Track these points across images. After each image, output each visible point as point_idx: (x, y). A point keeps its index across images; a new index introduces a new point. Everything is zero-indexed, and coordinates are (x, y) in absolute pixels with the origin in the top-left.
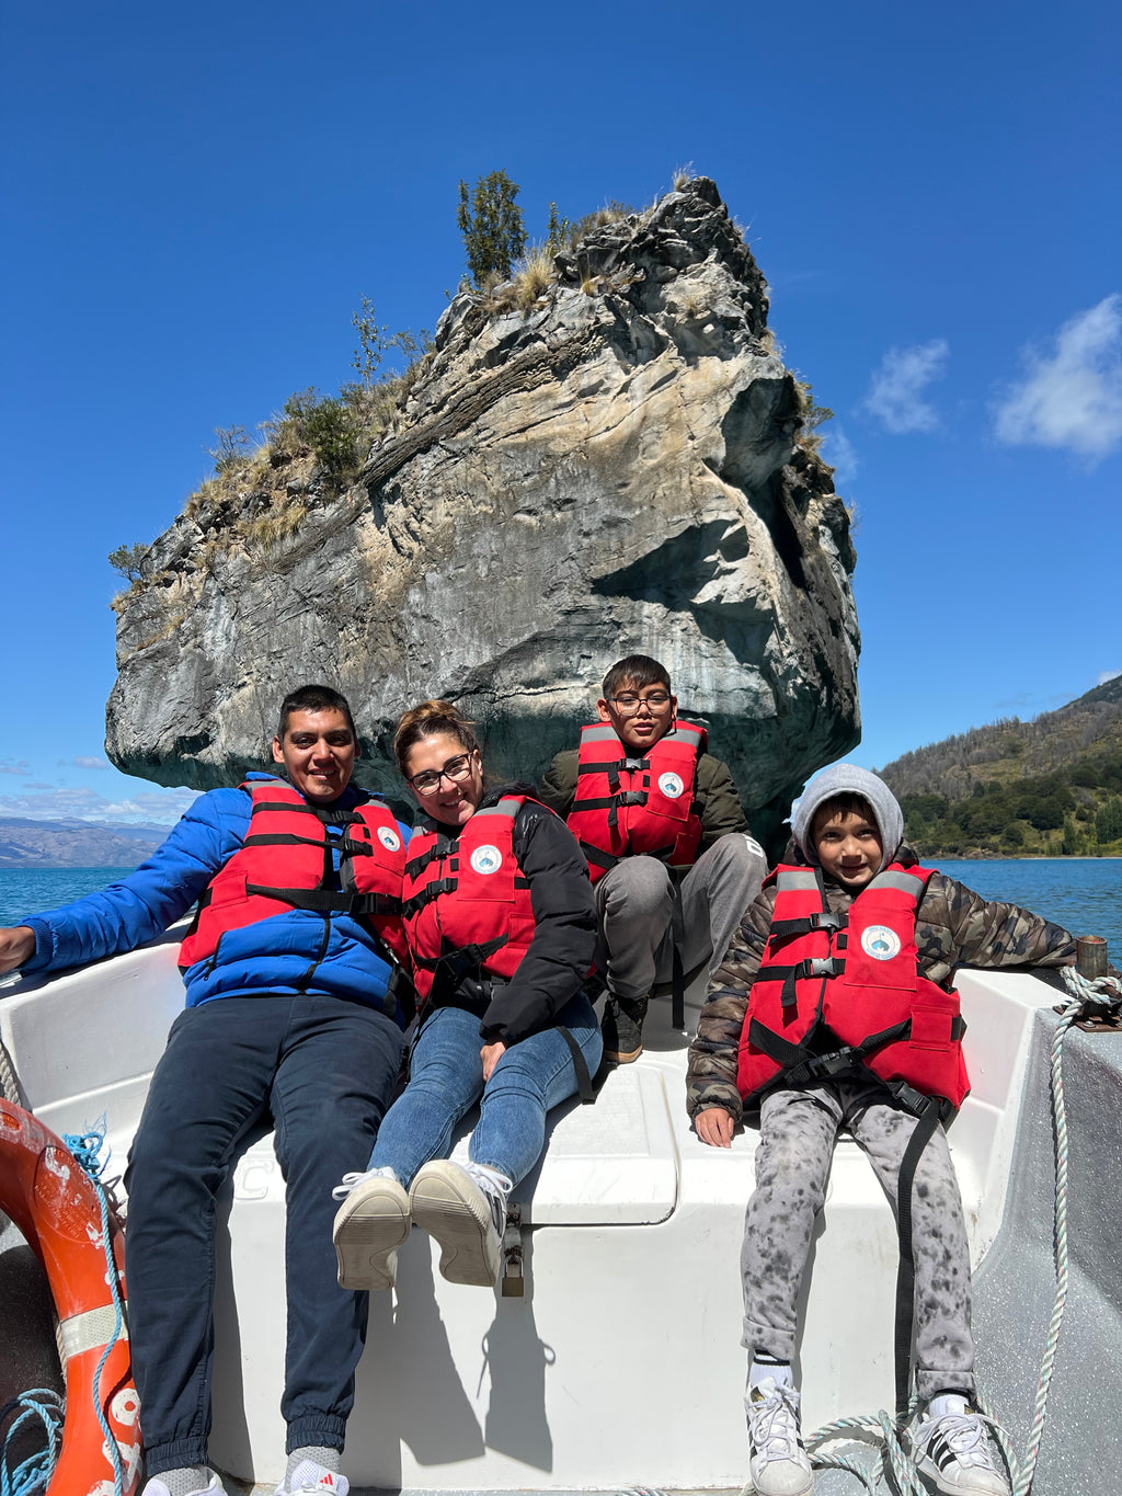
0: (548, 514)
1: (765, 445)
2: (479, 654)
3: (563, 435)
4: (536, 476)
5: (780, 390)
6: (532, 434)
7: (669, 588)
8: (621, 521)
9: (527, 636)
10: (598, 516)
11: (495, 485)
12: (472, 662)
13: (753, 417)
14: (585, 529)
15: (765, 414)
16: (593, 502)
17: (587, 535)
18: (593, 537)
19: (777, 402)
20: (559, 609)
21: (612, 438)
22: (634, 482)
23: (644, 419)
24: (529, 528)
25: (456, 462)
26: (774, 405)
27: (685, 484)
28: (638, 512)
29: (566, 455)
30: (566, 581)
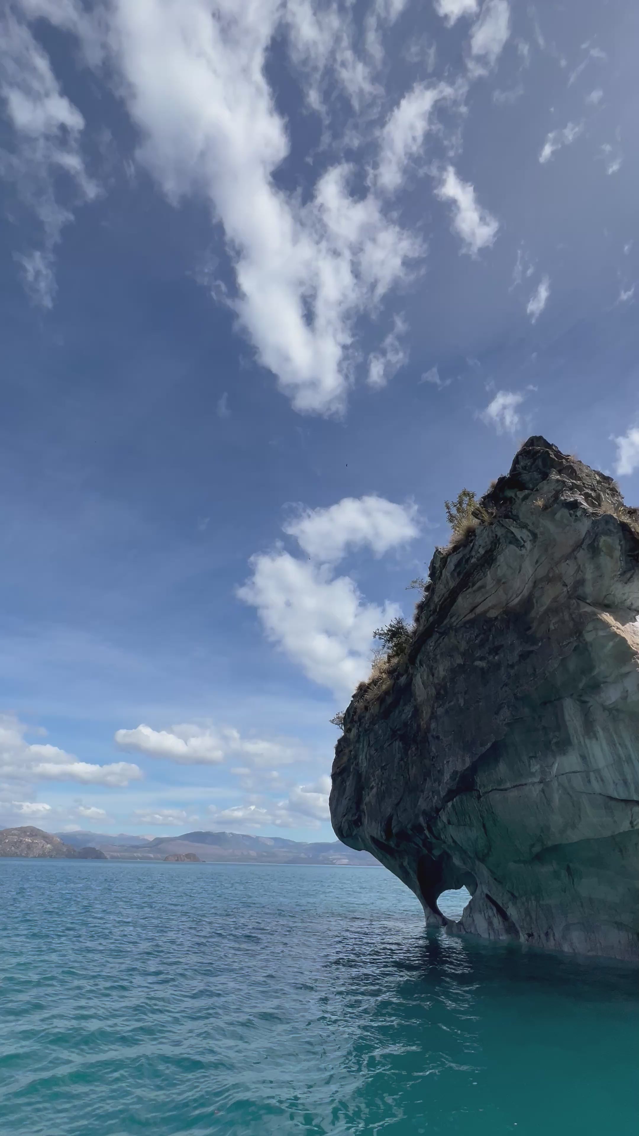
0: (491, 658)
1: (628, 575)
2: (464, 761)
3: (493, 607)
4: (482, 636)
5: (621, 534)
6: (478, 610)
7: (581, 696)
8: (531, 652)
9: (489, 745)
10: (516, 653)
11: (463, 646)
12: (460, 767)
13: (608, 558)
14: (510, 663)
15: (617, 554)
16: (512, 644)
17: (512, 666)
18: (516, 668)
19: (622, 543)
20: (504, 723)
21: (520, 600)
22: (535, 625)
23: (535, 582)
24: (482, 669)
25: (444, 638)
26: (621, 545)
27: (567, 617)
28: (540, 644)
29: (496, 618)
30: (505, 701)
